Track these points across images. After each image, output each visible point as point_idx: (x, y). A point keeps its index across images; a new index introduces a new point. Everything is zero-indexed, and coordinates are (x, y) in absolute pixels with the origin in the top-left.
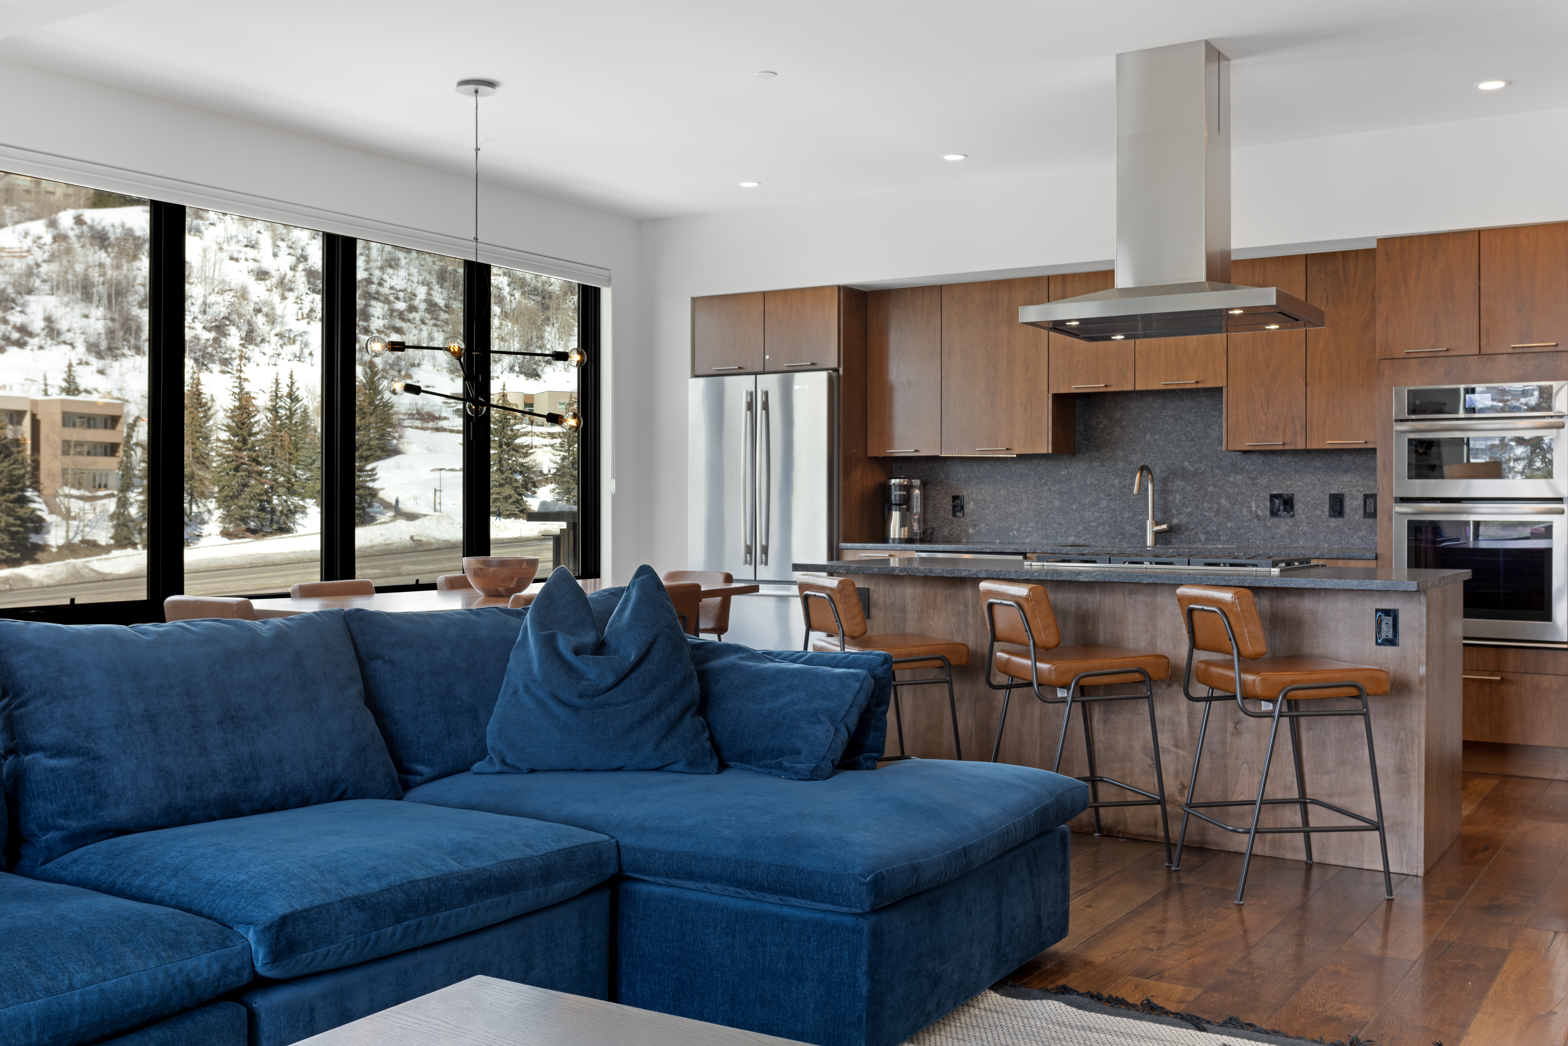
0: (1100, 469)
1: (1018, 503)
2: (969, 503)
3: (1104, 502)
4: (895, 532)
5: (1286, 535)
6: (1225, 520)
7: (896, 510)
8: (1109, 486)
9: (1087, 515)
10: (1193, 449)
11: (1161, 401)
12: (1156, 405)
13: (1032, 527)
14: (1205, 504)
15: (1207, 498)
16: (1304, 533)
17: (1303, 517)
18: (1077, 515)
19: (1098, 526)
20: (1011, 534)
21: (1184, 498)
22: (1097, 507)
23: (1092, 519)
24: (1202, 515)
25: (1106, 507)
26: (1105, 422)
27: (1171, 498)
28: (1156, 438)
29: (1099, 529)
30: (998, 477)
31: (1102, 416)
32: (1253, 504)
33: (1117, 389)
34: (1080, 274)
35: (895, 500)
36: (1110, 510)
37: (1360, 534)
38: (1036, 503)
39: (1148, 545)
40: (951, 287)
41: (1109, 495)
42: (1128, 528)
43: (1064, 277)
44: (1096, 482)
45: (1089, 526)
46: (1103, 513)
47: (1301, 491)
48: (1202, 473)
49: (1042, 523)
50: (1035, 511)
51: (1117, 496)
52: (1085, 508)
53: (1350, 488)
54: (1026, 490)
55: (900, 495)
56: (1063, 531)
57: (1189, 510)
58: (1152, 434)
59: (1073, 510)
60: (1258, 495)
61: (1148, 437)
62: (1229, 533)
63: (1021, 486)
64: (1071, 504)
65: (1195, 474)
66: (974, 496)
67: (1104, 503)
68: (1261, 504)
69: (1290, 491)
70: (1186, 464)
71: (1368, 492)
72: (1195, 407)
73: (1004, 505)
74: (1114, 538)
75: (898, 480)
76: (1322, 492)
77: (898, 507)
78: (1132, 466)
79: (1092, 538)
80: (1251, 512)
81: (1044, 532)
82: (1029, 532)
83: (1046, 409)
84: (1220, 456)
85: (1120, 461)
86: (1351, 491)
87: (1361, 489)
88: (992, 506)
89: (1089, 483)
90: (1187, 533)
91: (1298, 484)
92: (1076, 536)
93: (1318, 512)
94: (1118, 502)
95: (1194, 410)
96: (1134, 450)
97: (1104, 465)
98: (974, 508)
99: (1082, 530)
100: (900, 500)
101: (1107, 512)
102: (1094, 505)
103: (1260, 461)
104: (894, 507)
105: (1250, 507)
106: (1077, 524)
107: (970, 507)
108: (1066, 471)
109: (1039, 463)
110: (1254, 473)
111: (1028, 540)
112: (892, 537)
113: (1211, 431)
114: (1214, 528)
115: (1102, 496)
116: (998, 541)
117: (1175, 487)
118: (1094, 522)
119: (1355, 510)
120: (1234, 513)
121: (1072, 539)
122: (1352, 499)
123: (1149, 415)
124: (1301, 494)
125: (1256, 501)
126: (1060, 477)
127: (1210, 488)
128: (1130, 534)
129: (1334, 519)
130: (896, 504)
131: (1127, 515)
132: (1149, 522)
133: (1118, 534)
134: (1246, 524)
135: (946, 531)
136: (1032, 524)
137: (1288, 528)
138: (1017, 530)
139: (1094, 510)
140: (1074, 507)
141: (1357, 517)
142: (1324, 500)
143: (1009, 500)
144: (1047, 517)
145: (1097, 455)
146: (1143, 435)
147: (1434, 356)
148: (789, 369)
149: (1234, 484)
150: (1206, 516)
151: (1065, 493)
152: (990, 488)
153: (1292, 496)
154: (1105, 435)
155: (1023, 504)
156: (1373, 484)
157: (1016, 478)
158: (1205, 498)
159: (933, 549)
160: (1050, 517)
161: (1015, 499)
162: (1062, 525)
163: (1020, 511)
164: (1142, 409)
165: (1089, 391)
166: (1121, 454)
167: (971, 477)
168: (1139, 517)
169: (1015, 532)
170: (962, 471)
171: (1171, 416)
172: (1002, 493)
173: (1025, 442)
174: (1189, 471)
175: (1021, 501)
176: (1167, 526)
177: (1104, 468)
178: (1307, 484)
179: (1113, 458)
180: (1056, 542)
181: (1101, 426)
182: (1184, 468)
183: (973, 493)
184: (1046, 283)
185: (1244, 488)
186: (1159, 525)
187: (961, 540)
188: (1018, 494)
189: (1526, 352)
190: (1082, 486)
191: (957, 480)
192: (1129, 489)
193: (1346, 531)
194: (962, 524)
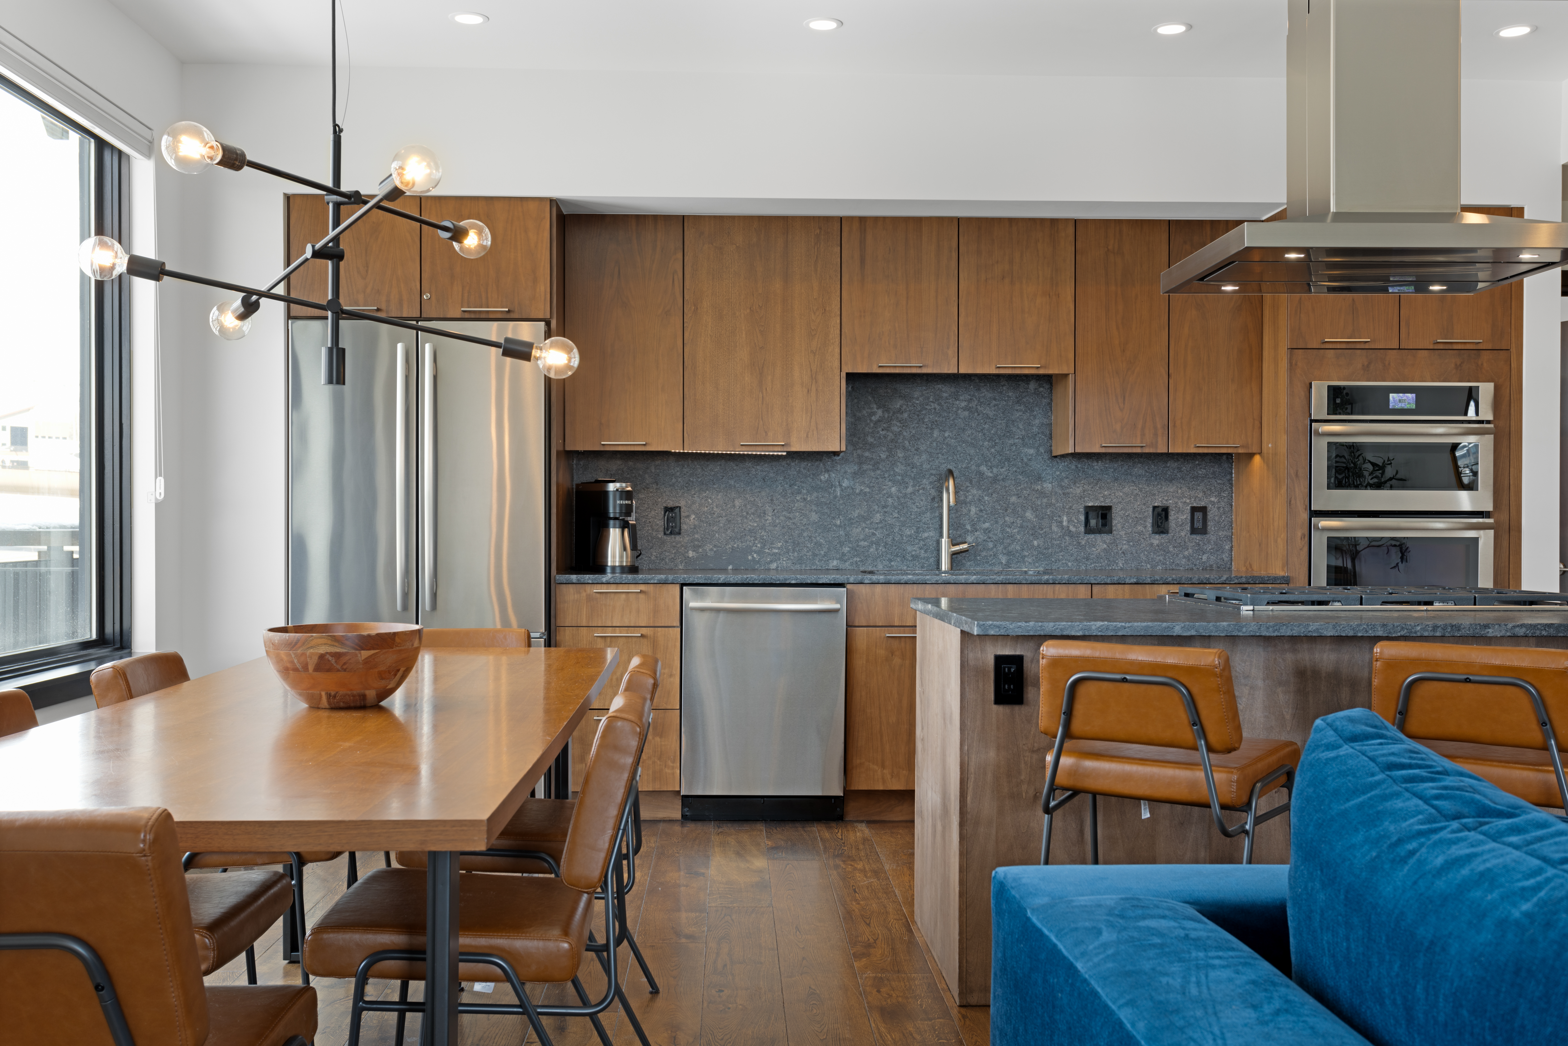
0: (872, 474)
1: (759, 516)
2: (688, 517)
3: (878, 515)
4: (614, 557)
5: (1103, 554)
6: (1031, 538)
7: (614, 527)
8: (884, 495)
9: (856, 531)
10: (993, 450)
11: (953, 390)
12: (945, 395)
13: (779, 548)
14: (1007, 518)
15: (1010, 511)
16: (1123, 553)
17: (1122, 533)
18: (842, 533)
20: (750, 557)
21: (981, 511)
22: (868, 522)
23: (862, 537)
24: (1003, 531)
25: (881, 522)
26: (880, 412)
27: (965, 511)
28: (946, 435)
29: (872, 550)
30: (732, 482)
31: (875, 406)
32: (1065, 518)
33: (935, 371)
34: (884, 219)
35: (615, 513)
36: (886, 526)
37: (1186, 553)
38: (785, 516)
39: (943, 569)
40: (698, 219)
41: (884, 507)
42: (909, 548)
43: (862, 220)
44: (867, 490)
45: (858, 546)
46: (876, 529)
47: (1120, 502)
48: (1003, 480)
49: (794, 542)
50: (783, 527)
51: (895, 508)
52: (852, 523)
53: (1176, 500)
54: (772, 500)
55: (621, 505)
56: (822, 553)
57: (987, 525)
58: (941, 431)
59: (836, 526)
60: (1070, 508)
61: (936, 433)
62: (1035, 553)
63: (763, 494)
64: (834, 518)
65: (995, 480)
66: (695, 507)
67: (878, 517)
68: (1073, 518)
69: (1107, 503)
70: (983, 468)
71: (1195, 505)
72: (995, 399)
73: (739, 519)
75: (618, 485)
76: (1144, 504)
77: (617, 522)
78: (915, 470)
79: (862, 561)
80: (1062, 527)
81: (796, 554)
82: (775, 554)
83: (837, 393)
84: (1025, 460)
85: (899, 464)
86: (1176, 503)
87: (1188, 501)
88: (723, 520)
89: (857, 491)
90: (984, 554)
91: (1117, 494)
92: (841, 559)
93: (1140, 528)
94: (896, 515)
95: (994, 402)
96: (917, 450)
97: (878, 468)
98: (696, 523)
99: (849, 552)
100: (621, 513)
101: (882, 528)
102: (865, 519)
103: (1073, 467)
104: (611, 522)
105: (1061, 522)
106: (842, 544)
107: (689, 521)
108: (827, 476)
109: (788, 465)
110: (1066, 481)
111: (774, 566)
113: (1014, 429)
114: (1018, 548)
115: (876, 507)
116: (730, 567)
117: (970, 497)
118: (864, 540)
119: (1181, 525)
120: (1042, 529)
121: (835, 563)
122: (1178, 513)
123: (938, 407)
124: (1120, 506)
125: (1068, 514)
126: (819, 483)
127: (1014, 499)
128: (912, 556)
129: (1157, 536)
130: (615, 519)
132: (944, 541)
133: (897, 556)
134: (1055, 542)
135: (654, 555)
136: (780, 544)
137: (1105, 546)
138: (758, 553)
139: (864, 525)
140: (838, 522)
141: (1183, 534)
142: (1146, 514)
143: (747, 513)
144: (800, 535)
145: (867, 454)
146: (929, 431)
147: (1351, 348)
148: (467, 316)
149: (1042, 494)
150: (1007, 532)
151: (826, 504)
152: (719, 497)
153: (1109, 508)
154: (880, 429)
155: (767, 517)
156: (1201, 495)
157: (757, 484)
158: (1006, 510)
159: (709, 582)
160: (805, 534)
161: (756, 511)
162: (821, 545)
163: (763, 528)
164: (928, 398)
165: (897, 371)
166: (900, 455)
167: (693, 482)
168: (926, 535)
169: (755, 555)
170: (678, 474)
171: (965, 409)
172: (737, 503)
173: (807, 436)
174: (988, 477)
175: (765, 513)
176: (965, 546)
177: (879, 472)
178: (1127, 495)
179: (891, 459)
180: (813, 568)
181: (873, 418)
182: (981, 474)
183: (694, 503)
184: (837, 226)
185: (1054, 498)
186: (953, 545)
187: (676, 566)
188: (760, 505)
189: (1448, 348)
190: (849, 495)
191: (670, 486)
192: (912, 499)
193: (1171, 549)
194: (679, 545)
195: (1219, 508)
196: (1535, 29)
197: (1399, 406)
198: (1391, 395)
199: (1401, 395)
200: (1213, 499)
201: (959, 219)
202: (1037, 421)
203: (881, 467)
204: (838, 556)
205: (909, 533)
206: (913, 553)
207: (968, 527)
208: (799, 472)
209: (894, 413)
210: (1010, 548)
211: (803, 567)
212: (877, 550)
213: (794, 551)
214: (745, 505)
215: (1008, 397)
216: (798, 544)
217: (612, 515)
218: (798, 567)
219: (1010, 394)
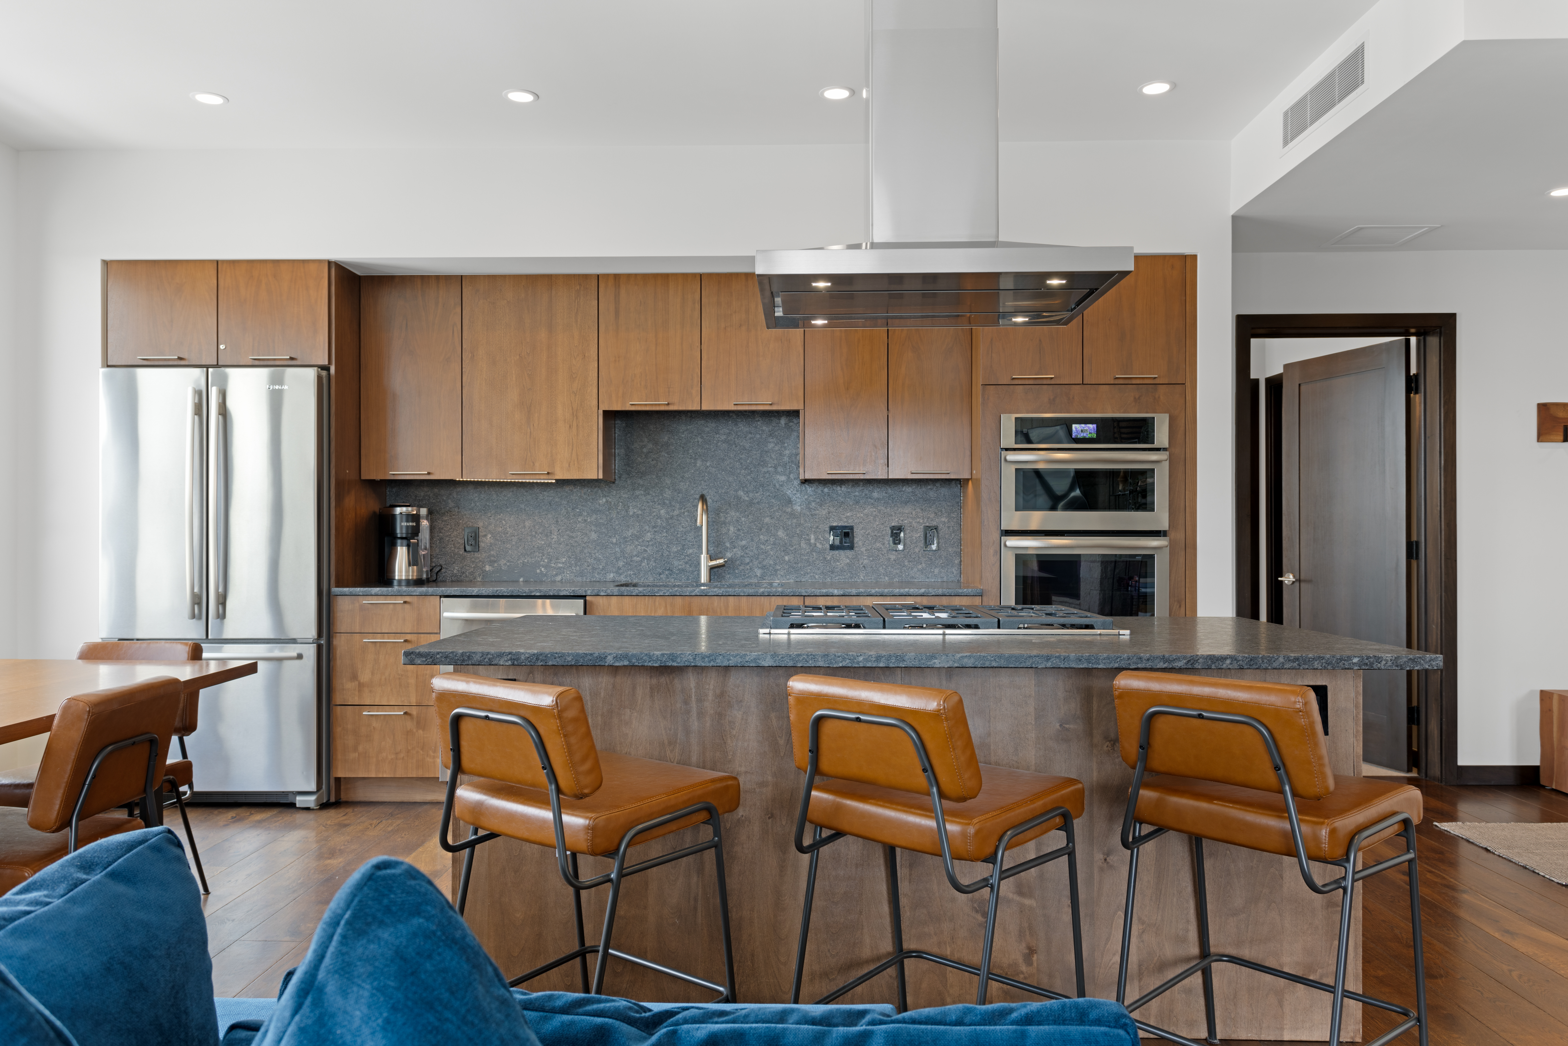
0: (644, 498)
1: (547, 536)
2: (485, 536)
3: (649, 534)
4: (400, 571)
5: (846, 568)
6: (783, 554)
7: (402, 545)
8: (654, 516)
9: (630, 548)
10: (749, 477)
11: (714, 425)
12: (707, 429)
13: (563, 563)
14: (761, 537)
15: (764, 530)
16: (864, 567)
17: (863, 549)
18: (617, 549)
19: (641, 561)
20: (538, 571)
21: (739, 530)
22: (640, 540)
23: (635, 553)
24: (758, 548)
25: (651, 540)
26: (650, 446)
27: (724, 531)
28: (708, 464)
29: (643, 564)
30: (523, 506)
31: (646, 440)
32: (812, 537)
33: (681, 408)
34: (636, 275)
35: (402, 533)
36: (655, 543)
37: (920, 567)
38: (568, 535)
39: (702, 581)
40: (474, 279)
41: (654, 527)
42: (676, 563)
43: (617, 277)
44: (640, 512)
45: (631, 561)
46: (647, 546)
47: (861, 523)
48: (758, 503)
49: (576, 558)
50: (567, 545)
51: (664, 528)
52: (626, 541)
53: (911, 520)
54: (557, 521)
55: (407, 527)
56: (601, 567)
57: (744, 543)
58: (703, 461)
59: (612, 543)
60: (817, 527)
61: (699, 463)
62: (787, 567)
63: (550, 516)
64: (610, 537)
65: (751, 503)
66: (491, 527)
67: (649, 536)
68: (820, 537)
69: (850, 523)
70: (741, 493)
71: (927, 524)
72: (751, 433)
73: (529, 538)
74: (660, 574)
75: (404, 509)
76: (882, 524)
77: (405, 542)
78: (680, 495)
79: (635, 574)
80: (810, 544)
81: (578, 568)
82: (560, 568)
83: (595, 428)
84: (777, 486)
85: (667, 490)
86: (910, 523)
87: (921, 521)
88: (515, 539)
89: (631, 513)
90: (741, 568)
91: (858, 515)
92: (617, 572)
93: (878, 545)
94: (665, 534)
95: (750, 436)
96: (683, 477)
97: (649, 494)
98: (492, 541)
99: (623, 566)
100: (407, 533)
101: (652, 545)
102: (638, 538)
103: (820, 492)
104: (399, 541)
105: (809, 540)
106: (617, 559)
107: (486, 540)
108: (604, 500)
109: (572, 491)
110: (813, 504)
111: (559, 578)
112: (397, 578)
113: (767, 459)
114: (771, 562)
115: (647, 527)
116: (521, 580)
117: (729, 518)
118: (637, 556)
119: (916, 543)
120: (792, 546)
121: (612, 575)
122: (912, 531)
123: (700, 440)
124: (861, 526)
125: (815, 533)
126: (598, 506)
127: (767, 520)
128: (681, 570)
129: (894, 552)
130: (402, 538)
131: (674, 549)
132: (704, 557)
133: (665, 569)
134: (804, 558)
135: (456, 569)
136: (564, 560)
137: (848, 561)
138: (546, 567)
139: (637, 543)
140: (614, 540)
141: (917, 550)
143: (536, 533)
144: (581, 552)
145: (641, 482)
146: (693, 461)
147: (1038, 383)
148: (257, 363)
149: (792, 515)
150: (762, 549)
151: (604, 524)
152: (512, 519)
153: (852, 528)
154: (650, 460)
155: (553, 536)
156: (932, 516)
157: (544, 508)
158: (761, 530)
159: (464, 594)
160: (586, 551)
161: (544, 530)
162: (599, 560)
163: (549, 545)
164: (692, 432)
165: (647, 408)
166: (669, 482)
167: (489, 506)
168: (691, 551)
169: (543, 569)
170: (477, 499)
171: (724, 441)
172: (527, 524)
173: (569, 466)
174: (744, 501)
175: (551, 533)
176: (721, 561)
177: (649, 497)
178: (867, 515)
179: (660, 486)
180: (592, 580)
181: (645, 450)
182: (739, 498)
183: (490, 524)
184: (595, 282)
185: (802, 519)
186: (711, 560)
187: (475, 578)
188: (547, 526)
189: (1127, 383)
190: (623, 517)
191: (470, 509)
192: (678, 520)
193: (906, 564)
194: (477, 561)
195: (949, 527)
196: (1174, 86)
197: (1081, 435)
198: (1074, 426)
199: (1083, 425)
200: (943, 519)
201: (701, 275)
202: (787, 452)
203: (651, 492)
204: (614, 570)
205: (676, 550)
206: (680, 567)
207: (728, 545)
208: (581, 497)
209: (662, 446)
210: (764, 563)
211: (584, 579)
212: (648, 564)
213: (576, 565)
214: (534, 526)
215: (763, 431)
216: (580, 559)
217: (399, 536)
218: (580, 579)
219: (764, 428)
